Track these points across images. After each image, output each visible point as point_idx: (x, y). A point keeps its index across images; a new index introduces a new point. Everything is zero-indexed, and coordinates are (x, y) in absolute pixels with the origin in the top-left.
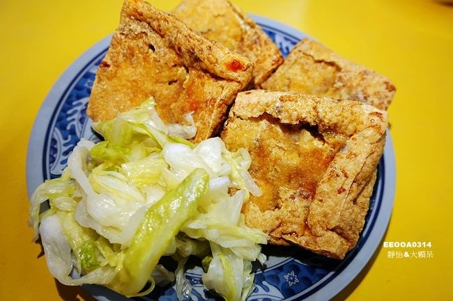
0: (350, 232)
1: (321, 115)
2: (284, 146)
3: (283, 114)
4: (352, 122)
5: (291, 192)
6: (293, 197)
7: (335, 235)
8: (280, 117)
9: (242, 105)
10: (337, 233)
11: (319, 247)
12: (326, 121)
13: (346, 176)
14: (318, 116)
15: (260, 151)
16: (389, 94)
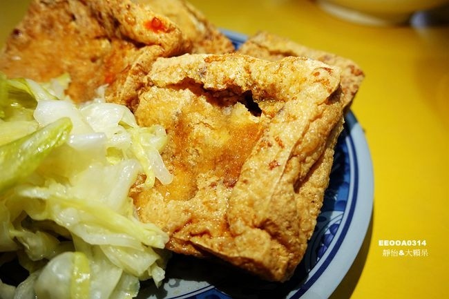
0: (289, 233)
1: (255, 75)
2: (211, 124)
3: (207, 77)
4: (293, 82)
5: (214, 179)
6: (213, 185)
7: (264, 235)
8: (203, 80)
9: (159, 70)
10: (269, 232)
11: (239, 252)
12: (261, 82)
13: (281, 145)
14: (251, 78)
15: (179, 129)
16: (356, 79)
